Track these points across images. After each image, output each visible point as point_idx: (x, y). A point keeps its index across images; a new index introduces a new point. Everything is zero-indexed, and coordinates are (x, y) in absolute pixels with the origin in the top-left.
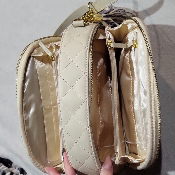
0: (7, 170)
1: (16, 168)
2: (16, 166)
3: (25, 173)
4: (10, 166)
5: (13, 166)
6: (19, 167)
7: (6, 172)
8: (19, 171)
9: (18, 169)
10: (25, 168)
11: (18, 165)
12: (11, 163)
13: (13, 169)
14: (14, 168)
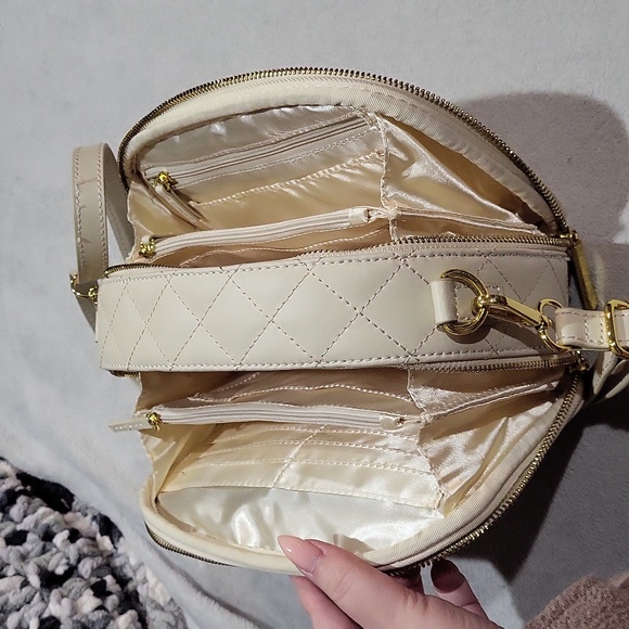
0: (57, 523)
1: (86, 515)
2: (87, 508)
3: (117, 534)
4: (67, 506)
5: (77, 507)
6: (96, 514)
7: (54, 529)
8: (95, 527)
9: (94, 518)
10: (115, 518)
11: (91, 505)
12: (70, 497)
13: (78, 519)
14: (79, 514)
